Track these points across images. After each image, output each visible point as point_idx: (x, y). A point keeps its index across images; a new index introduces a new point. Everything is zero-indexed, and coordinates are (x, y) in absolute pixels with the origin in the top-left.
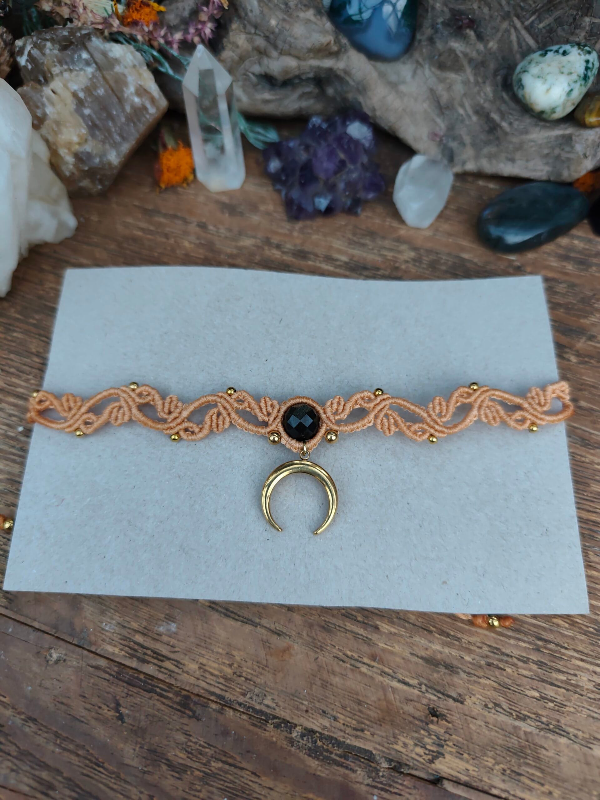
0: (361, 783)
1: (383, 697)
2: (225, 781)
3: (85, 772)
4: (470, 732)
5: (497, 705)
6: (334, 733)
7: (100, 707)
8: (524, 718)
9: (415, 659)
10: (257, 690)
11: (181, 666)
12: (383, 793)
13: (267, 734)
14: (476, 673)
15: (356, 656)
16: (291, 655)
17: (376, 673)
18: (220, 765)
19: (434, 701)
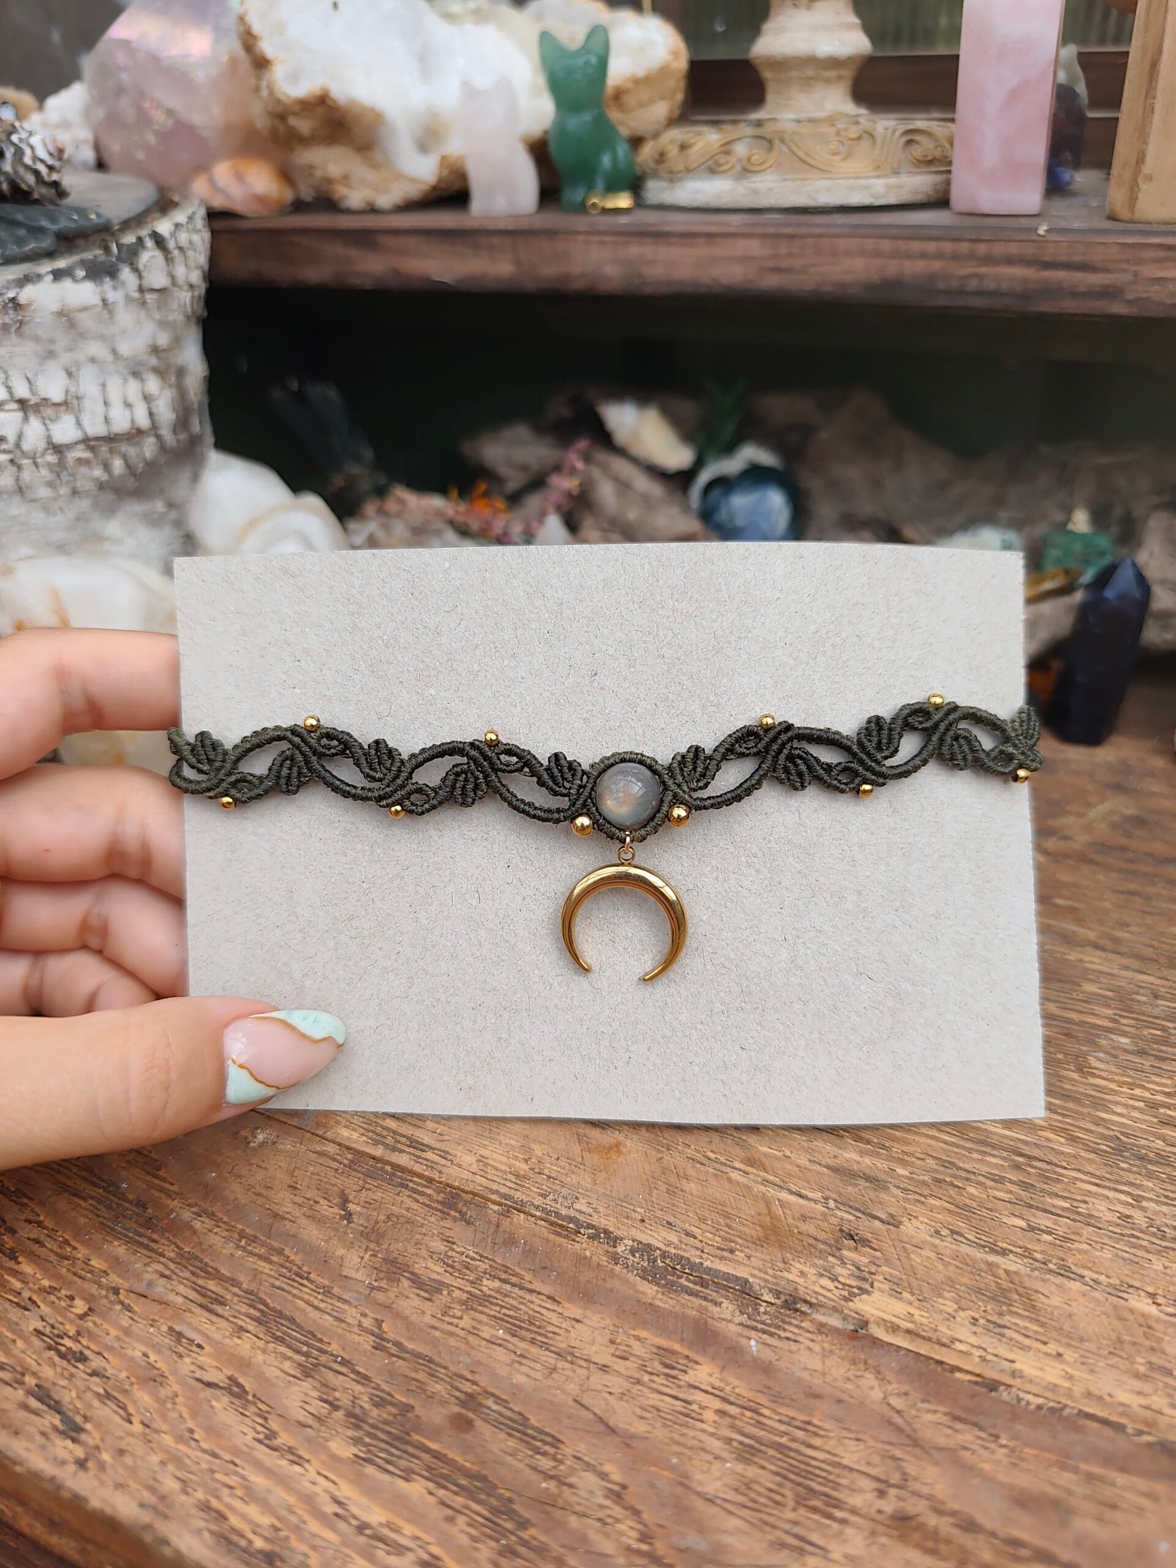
0: (730, 1321)
1: (766, 1211)
2: (503, 1307)
3: (277, 1283)
4: (912, 1266)
5: (953, 1232)
6: (684, 1250)
7: (317, 1202)
8: (1004, 1253)
9: (817, 1168)
10: (564, 1191)
11: (449, 1157)
12: (765, 1336)
13: (577, 1246)
14: (917, 1190)
15: (722, 1159)
16: (620, 1153)
17: (755, 1181)
18: (497, 1284)
19: (850, 1221)
